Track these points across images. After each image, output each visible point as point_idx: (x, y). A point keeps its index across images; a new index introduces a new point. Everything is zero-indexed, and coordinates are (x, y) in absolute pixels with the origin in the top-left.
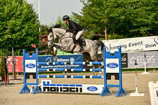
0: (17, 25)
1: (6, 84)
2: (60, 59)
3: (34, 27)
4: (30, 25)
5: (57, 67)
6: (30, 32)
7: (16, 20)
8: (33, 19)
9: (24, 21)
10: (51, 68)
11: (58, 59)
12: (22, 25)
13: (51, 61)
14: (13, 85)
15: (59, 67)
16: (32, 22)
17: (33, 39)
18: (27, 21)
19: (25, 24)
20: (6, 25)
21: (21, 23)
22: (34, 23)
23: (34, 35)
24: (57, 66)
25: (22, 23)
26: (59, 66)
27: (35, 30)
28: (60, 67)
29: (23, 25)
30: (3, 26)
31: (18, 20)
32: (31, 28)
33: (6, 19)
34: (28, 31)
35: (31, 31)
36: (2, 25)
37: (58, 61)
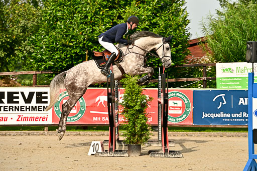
0: (143, 17)
1: (166, 151)
2: (246, 99)
3: (177, 24)
4: (170, 20)
5: (239, 118)
6: (169, 35)
7: (140, 8)
8: (175, 7)
9: (155, 9)
10: (225, 118)
11: (242, 99)
12: (152, 20)
13: (225, 103)
14: (181, 156)
15: (242, 118)
16: (172, 13)
17: (174, 49)
18: (162, 11)
19: (157, 16)
20: (120, 18)
21: (149, 13)
22: (177, 16)
23: (176, 42)
24: (238, 115)
25: (153, 13)
26: (244, 115)
27: (179, 30)
28: (245, 118)
29: (154, 18)
30: (113, 20)
31: (144, 8)
32: (171, 26)
33: (117, 4)
34: (166, 33)
35: (171, 32)
36: (110, 18)
37: (242, 104)
